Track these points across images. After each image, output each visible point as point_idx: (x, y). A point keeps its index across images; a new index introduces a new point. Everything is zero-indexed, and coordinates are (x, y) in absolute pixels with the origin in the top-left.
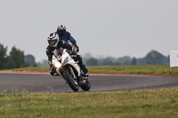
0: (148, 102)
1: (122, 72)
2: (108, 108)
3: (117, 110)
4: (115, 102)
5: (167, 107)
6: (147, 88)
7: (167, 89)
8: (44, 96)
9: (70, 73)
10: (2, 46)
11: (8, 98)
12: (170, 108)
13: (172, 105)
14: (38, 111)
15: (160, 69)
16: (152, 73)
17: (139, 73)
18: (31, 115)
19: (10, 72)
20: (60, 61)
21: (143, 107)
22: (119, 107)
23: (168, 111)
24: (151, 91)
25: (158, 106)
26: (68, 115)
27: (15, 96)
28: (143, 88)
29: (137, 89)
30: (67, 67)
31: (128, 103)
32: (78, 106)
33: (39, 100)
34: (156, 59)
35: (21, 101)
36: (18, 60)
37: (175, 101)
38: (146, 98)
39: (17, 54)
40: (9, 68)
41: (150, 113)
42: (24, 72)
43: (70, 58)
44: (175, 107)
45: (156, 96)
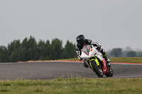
11: (65, 82)
19: (66, 61)
27: (70, 80)
32: (121, 89)
33: (89, 84)
35: (75, 84)
40: (65, 58)
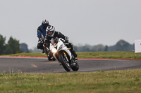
0: (117, 81)
1: (97, 56)
2: (86, 85)
3: (93, 86)
4: (91, 81)
5: (132, 84)
6: (116, 69)
7: (133, 70)
8: (35, 75)
9: (64, 57)
10: (2, 37)
11: (6, 78)
12: (134, 85)
13: (137, 83)
14: (30, 87)
15: (127, 55)
16: (121, 58)
17: (110, 58)
18: (24, 91)
19: (8, 56)
20: (56, 48)
21: (113, 84)
22: (95, 85)
23: (133, 88)
24: (120, 71)
25: (125, 84)
26: (53, 91)
27: (12, 75)
28: (113, 69)
29: (108, 70)
30: (61, 52)
31: (101, 81)
32: (62, 83)
33: (30, 79)
34: (124, 46)
35: (16, 79)
36: (15, 47)
37: (138, 80)
38: (116, 77)
39: (13, 42)
40: (7, 54)
41: (118, 89)
42: (19, 56)
43: (64, 45)
44: (138, 84)
45: (123, 76)
